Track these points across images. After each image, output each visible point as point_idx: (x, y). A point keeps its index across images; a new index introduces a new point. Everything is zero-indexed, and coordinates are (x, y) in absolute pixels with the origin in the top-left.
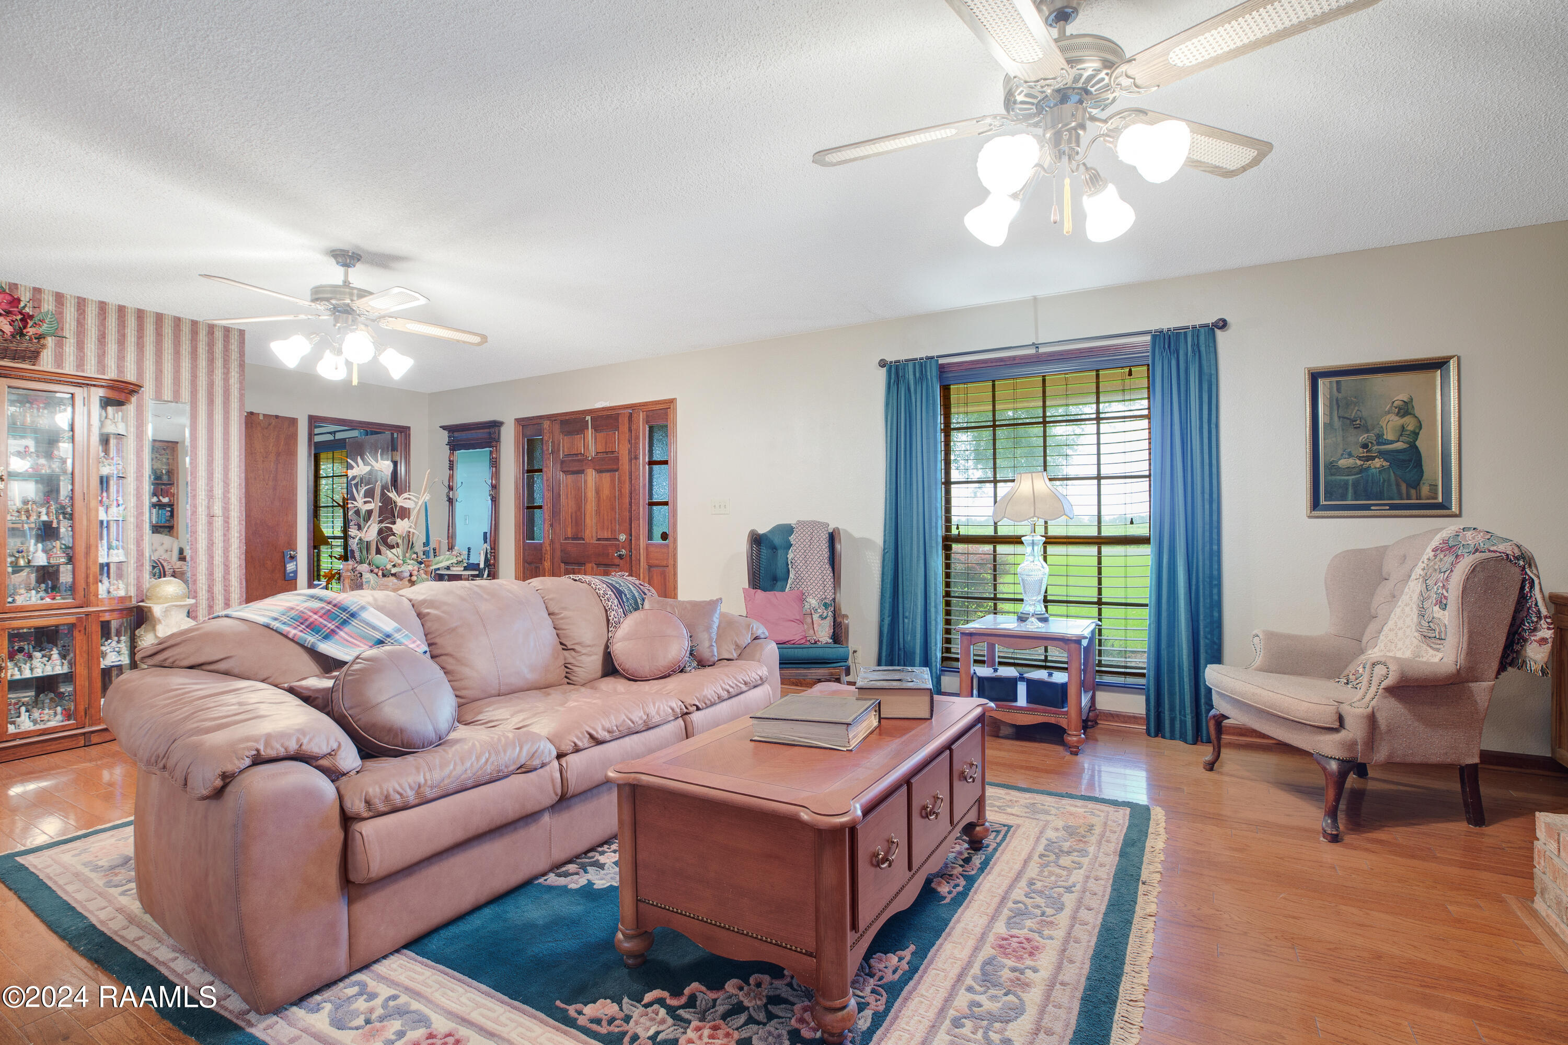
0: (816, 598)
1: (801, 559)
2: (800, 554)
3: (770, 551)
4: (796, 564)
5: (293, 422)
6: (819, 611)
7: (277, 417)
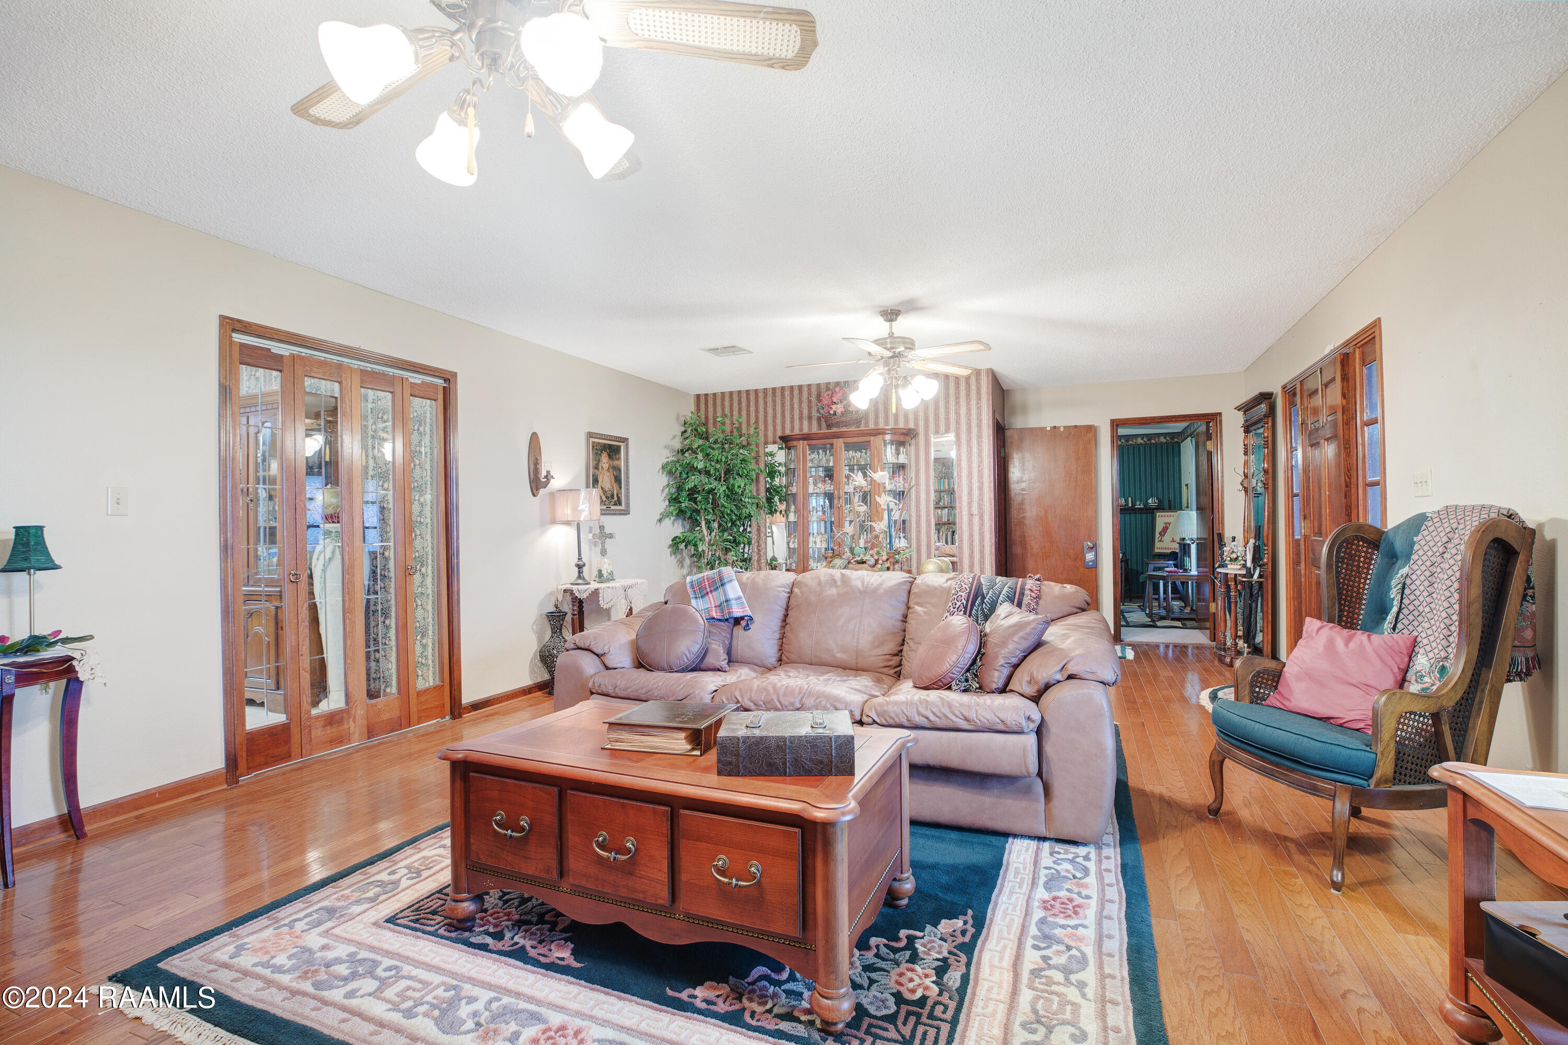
0: (1431, 655)
1: (1422, 578)
2: (1423, 568)
3: (1386, 560)
4: (1413, 587)
5: (1090, 430)
6: (1426, 679)
7: (1076, 427)
